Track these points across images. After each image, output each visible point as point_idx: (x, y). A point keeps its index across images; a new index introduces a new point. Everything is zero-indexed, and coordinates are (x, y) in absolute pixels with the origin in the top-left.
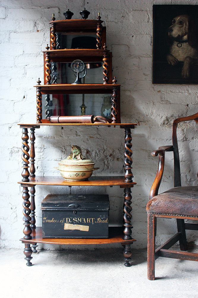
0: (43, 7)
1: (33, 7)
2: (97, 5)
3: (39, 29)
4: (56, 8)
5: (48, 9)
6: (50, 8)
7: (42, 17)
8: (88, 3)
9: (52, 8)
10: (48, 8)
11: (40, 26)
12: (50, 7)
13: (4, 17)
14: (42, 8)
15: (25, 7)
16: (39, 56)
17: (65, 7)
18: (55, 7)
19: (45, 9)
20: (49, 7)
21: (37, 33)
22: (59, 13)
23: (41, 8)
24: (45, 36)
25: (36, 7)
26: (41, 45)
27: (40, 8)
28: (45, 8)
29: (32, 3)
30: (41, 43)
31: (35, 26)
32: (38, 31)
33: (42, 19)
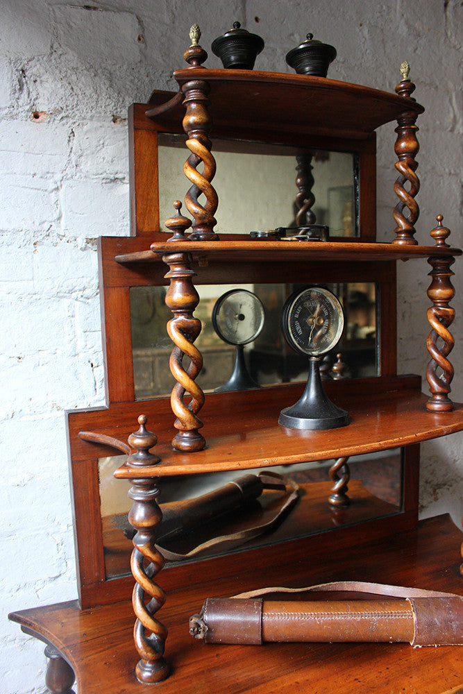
2: (293, 34)
3: (40, 108)
4: (127, 15)
5: (85, 12)
6: (95, 9)
7: (56, 46)
8: (257, 19)
9: (106, 10)
10: (88, 7)
11: (48, 93)
12: (95, 5)
16: (48, 241)
17: (167, 19)
18: (120, 10)
19: (72, 11)
20: (91, 4)
21: (29, 128)
22: (139, 39)
24: (75, 142)
26: (57, 189)
28: (72, 5)
30: (58, 176)
31: (21, 89)
32: (36, 116)
33: (55, 55)
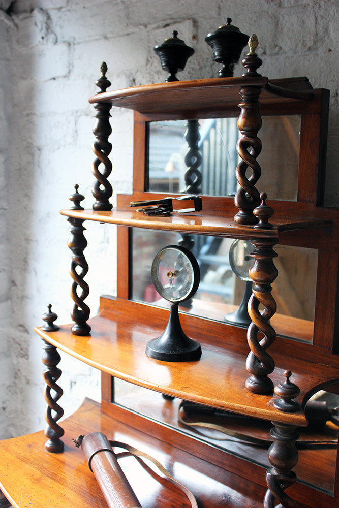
0: (154, 26)
1: (130, 30)
4: (187, 22)
5: (163, 30)
6: (169, 25)
7: (149, 59)
9: (175, 23)
10: (165, 26)
12: (171, 21)
13: (65, 72)
14: (150, 27)
15: (112, 33)
17: (214, 13)
18: (184, 19)
19: (158, 31)
20: (168, 22)
22: (194, 38)
23: (147, 29)
25: (136, 30)
27: (144, 31)
28: (158, 28)
29: (128, 16)
33: (149, 65)
